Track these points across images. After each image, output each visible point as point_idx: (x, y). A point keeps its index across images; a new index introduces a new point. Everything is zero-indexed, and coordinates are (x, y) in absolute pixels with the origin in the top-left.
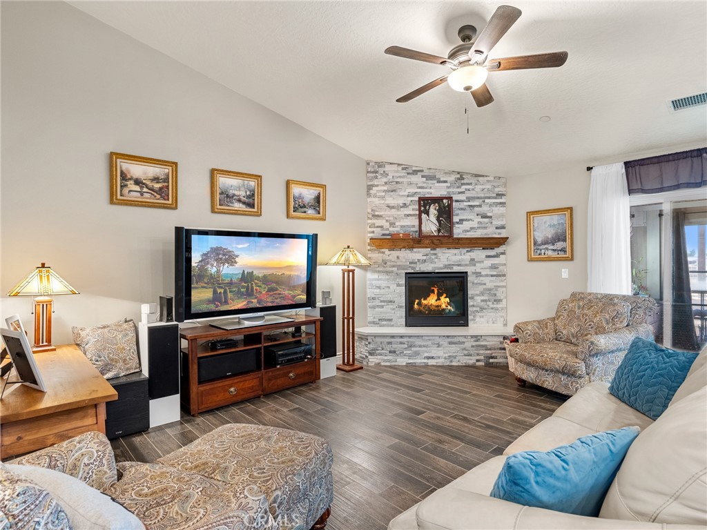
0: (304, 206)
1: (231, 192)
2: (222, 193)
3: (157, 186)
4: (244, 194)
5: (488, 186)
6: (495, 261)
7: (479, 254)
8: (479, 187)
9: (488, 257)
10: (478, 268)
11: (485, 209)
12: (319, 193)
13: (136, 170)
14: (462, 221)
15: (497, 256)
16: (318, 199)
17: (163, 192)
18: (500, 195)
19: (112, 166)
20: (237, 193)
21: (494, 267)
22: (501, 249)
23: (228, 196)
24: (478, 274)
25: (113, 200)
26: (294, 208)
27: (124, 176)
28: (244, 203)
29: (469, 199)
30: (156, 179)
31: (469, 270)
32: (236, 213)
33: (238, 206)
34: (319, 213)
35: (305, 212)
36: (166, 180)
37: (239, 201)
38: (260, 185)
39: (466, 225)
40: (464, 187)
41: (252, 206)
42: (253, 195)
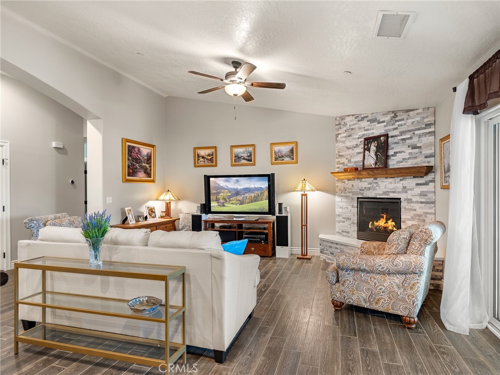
0: (282, 157)
1: (240, 155)
2: (235, 157)
3: (209, 158)
4: (246, 155)
5: (418, 119)
6: (424, 188)
7: (410, 182)
8: (410, 121)
9: (418, 184)
10: (409, 195)
11: (415, 140)
12: (293, 147)
13: (203, 153)
14: (396, 153)
15: (426, 184)
16: (292, 151)
17: (211, 160)
18: (428, 125)
19: (195, 152)
20: (242, 155)
21: (423, 194)
22: (430, 177)
23: (238, 158)
24: (409, 201)
25: (195, 166)
26: (275, 158)
27: (198, 156)
28: (246, 160)
29: (402, 133)
30: (209, 155)
31: (402, 196)
32: (243, 165)
33: (243, 161)
34: (293, 159)
35: (283, 160)
36: (212, 155)
37: (244, 159)
38: (254, 149)
39: (400, 157)
40: (397, 123)
41: (250, 160)
42: (251, 155)
